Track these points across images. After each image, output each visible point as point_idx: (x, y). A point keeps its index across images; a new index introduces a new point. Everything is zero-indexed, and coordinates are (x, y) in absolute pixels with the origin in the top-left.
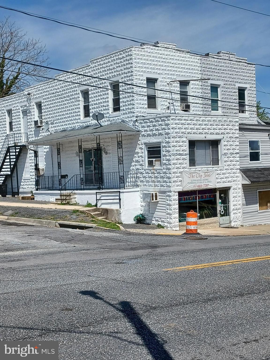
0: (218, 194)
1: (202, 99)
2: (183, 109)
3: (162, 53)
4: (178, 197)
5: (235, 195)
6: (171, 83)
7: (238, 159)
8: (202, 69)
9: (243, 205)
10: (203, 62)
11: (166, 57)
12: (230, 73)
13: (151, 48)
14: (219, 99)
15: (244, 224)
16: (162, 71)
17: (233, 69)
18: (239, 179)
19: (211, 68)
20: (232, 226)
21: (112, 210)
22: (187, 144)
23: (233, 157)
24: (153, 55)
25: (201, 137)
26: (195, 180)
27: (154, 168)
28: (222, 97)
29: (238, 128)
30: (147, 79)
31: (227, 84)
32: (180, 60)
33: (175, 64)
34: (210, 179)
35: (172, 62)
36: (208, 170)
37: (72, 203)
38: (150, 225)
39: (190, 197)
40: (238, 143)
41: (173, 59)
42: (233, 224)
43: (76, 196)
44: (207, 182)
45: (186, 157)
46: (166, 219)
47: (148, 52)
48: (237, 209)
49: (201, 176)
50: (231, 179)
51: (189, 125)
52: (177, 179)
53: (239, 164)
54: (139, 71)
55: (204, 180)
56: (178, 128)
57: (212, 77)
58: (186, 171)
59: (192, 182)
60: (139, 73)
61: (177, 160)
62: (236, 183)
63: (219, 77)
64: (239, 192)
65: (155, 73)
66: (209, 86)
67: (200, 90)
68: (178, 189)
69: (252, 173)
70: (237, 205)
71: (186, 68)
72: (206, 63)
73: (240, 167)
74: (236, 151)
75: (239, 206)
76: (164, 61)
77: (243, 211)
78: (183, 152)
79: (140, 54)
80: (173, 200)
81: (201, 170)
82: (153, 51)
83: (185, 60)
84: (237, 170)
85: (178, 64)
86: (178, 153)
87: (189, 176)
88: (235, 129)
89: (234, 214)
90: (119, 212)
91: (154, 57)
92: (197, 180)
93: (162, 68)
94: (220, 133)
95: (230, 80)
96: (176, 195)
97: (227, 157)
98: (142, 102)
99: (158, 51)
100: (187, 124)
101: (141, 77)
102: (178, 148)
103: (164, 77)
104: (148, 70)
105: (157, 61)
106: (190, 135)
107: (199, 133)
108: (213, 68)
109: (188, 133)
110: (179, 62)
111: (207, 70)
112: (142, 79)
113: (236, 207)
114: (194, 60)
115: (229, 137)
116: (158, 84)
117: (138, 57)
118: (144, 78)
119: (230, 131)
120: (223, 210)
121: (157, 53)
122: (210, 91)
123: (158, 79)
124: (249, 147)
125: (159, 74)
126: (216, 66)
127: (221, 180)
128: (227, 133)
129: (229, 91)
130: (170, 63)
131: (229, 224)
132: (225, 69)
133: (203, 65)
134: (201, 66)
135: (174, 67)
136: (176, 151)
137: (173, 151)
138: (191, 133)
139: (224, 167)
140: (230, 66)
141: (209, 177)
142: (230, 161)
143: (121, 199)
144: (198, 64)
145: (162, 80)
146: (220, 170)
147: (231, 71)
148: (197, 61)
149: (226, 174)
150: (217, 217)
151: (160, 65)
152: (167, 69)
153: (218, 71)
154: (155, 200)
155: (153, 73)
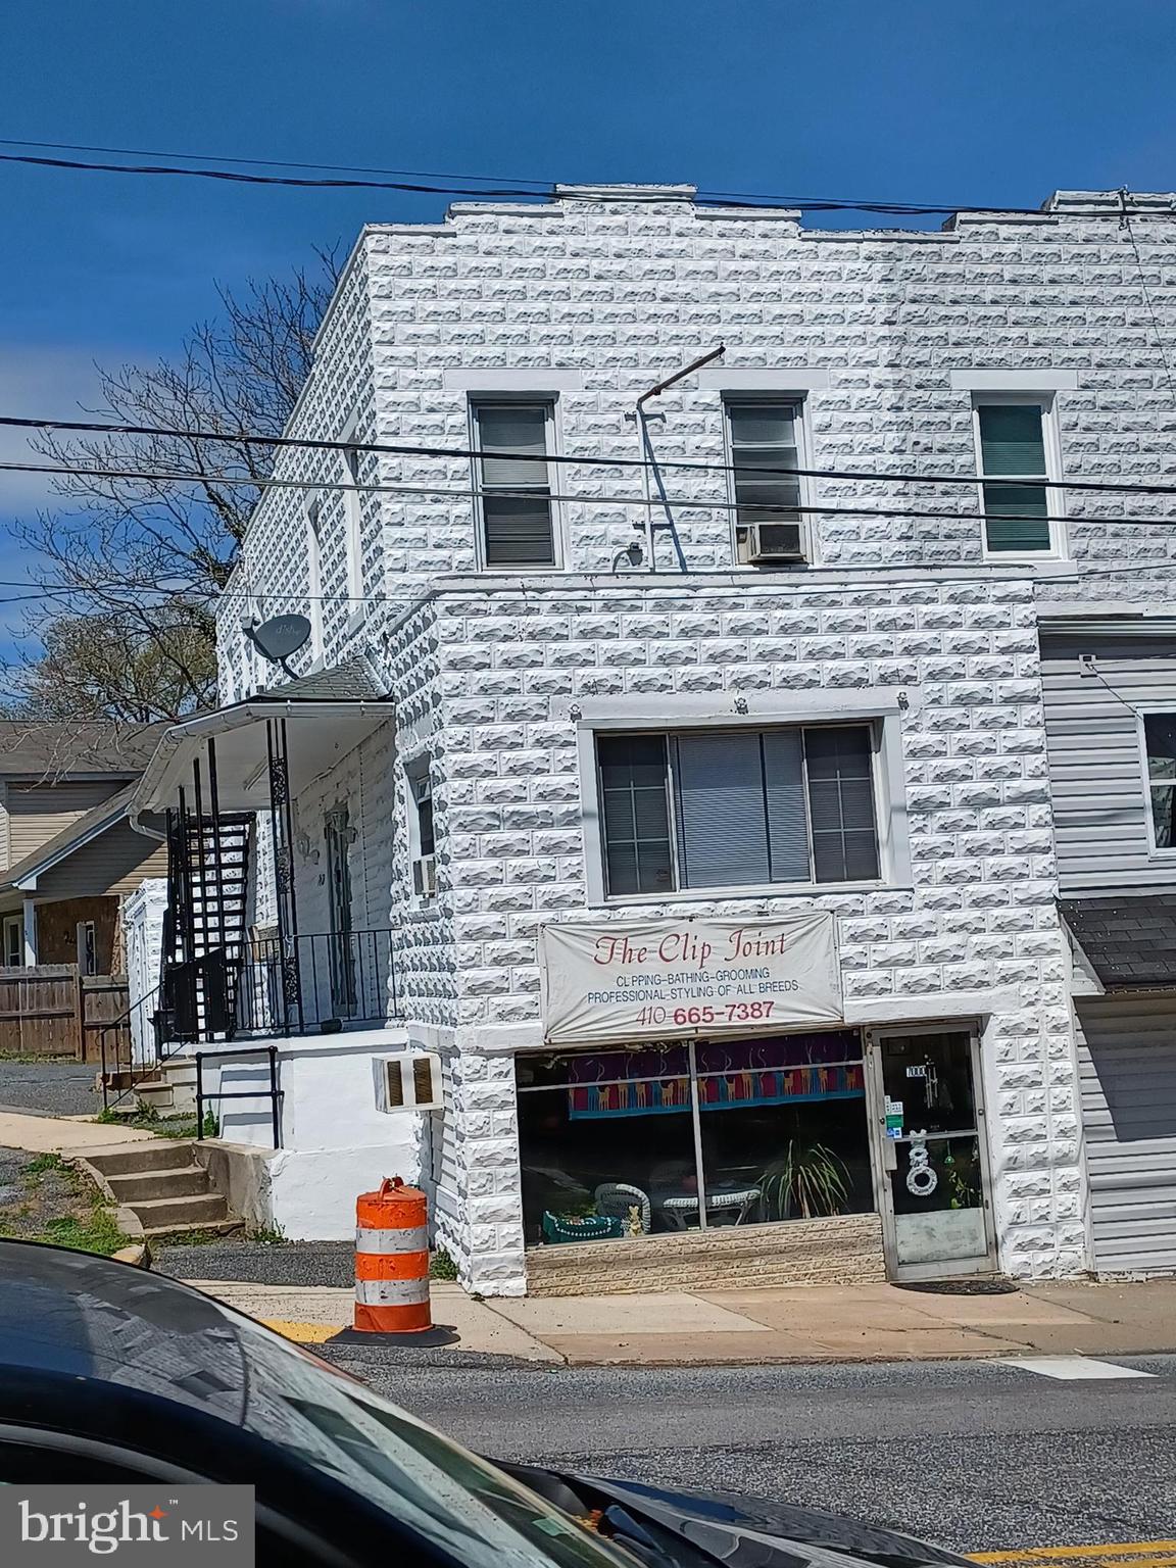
0: (873, 1064)
1: (900, 484)
2: (753, 556)
3: (587, 245)
4: (510, 1083)
5: (1026, 1069)
6: (645, 408)
7: (1042, 836)
8: (902, 313)
9: (1086, 1128)
10: (910, 267)
11: (619, 265)
12: (1132, 314)
13: (502, 227)
14: (1053, 474)
15: (1104, 1266)
16: (588, 349)
17: (1157, 292)
18: (1049, 964)
19: (975, 300)
20: (1001, 1278)
21: (242, 1160)
22: (585, 753)
23: (992, 826)
24: (517, 263)
26: (655, 980)
28: (1065, 463)
29: (1030, 636)
30: (471, 402)
32: (722, 274)
34: (780, 968)
35: (663, 288)
36: (761, 914)
41: (670, 274)
42: (1010, 1262)
44: (755, 989)
45: (574, 833)
47: (482, 248)
48: (1041, 1163)
49: (698, 954)
50: (980, 964)
51: (595, 641)
52: (500, 971)
53: (1051, 868)
54: (415, 360)
55: (734, 975)
56: (499, 661)
57: (978, 354)
58: (572, 921)
59: (622, 989)
60: (412, 374)
61: (493, 853)
62: (1028, 989)
63: (1039, 350)
64: (1053, 1050)
65: (531, 363)
66: (958, 406)
67: (889, 434)
68: (513, 1033)
69: (1161, 923)
70: (1039, 1137)
71: (770, 318)
72: (933, 272)
73: (1061, 890)
74: (1015, 783)
75: (1064, 1145)
76: (599, 290)
77: (1092, 1178)
78: (544, 807)
79: (420, 265)
80: (469, 1101)
81: (703, 916)
82: (516, 243)
83: (766, 269)
84: (1031, 904)
85: (705, 296)
86: (506, 815)
87: (594, 951)
88: (1003, 644)
89: (1016, 1193)
90: (264, 1171)
91: (526, 274)
92: (671, 979)
93: (588, 333)
94: (873, 676)
95: (1137, 355)
96: (497, 1070)
97: (936, 826)
98: (436, 533)
99: (556, 241)
100: (576, 632)
101: (426, 395)
102: (504, 782)
103: (602, 377)
104: (477, 351)
105: (551, 297)
106: (602, 698)
107: (687, 686)
108: (988, 297)
109: (591, 688)
110: (713, 287)
111: (943, 311)
112: (436, 402)
113: (1037, 1147)
114: (836, 264)
115: (949, 698)
116: (564, 422)
117: (407, 284)
118: (449, 400)
119: (958, 658)
120: (923, 1168)
121: (547, 253)
122: (967, 435)
123: (561, 393)
124: (1148, 755)
125: (561, 365)
126: (1014, 282)
127: (885, 974)
128: (932, 676)
129: (1123, 425)
130: (650, 298)
131: (983, 1260)
132: (1089, 292)
133: (910, 288)
134: (893, 295)
135: (681, 319)
136: (489, 799)
137: (465, 803)
138: (613, 689)
139: (912, 890)
140: (1129, 273)
141: (778, 960)
142: (963, 850)
143: (282, 1093)
144: (869, 284)
145: (588, 401)
146: (878, 910)
147: (1138, 305)
148: (855, 266)
149: (935, 934)
150: (873, 1211)
151: (573, 315)
152: (623, 334)
153: (1034, 312)
154: (417, 1102)
155: (520, 366)
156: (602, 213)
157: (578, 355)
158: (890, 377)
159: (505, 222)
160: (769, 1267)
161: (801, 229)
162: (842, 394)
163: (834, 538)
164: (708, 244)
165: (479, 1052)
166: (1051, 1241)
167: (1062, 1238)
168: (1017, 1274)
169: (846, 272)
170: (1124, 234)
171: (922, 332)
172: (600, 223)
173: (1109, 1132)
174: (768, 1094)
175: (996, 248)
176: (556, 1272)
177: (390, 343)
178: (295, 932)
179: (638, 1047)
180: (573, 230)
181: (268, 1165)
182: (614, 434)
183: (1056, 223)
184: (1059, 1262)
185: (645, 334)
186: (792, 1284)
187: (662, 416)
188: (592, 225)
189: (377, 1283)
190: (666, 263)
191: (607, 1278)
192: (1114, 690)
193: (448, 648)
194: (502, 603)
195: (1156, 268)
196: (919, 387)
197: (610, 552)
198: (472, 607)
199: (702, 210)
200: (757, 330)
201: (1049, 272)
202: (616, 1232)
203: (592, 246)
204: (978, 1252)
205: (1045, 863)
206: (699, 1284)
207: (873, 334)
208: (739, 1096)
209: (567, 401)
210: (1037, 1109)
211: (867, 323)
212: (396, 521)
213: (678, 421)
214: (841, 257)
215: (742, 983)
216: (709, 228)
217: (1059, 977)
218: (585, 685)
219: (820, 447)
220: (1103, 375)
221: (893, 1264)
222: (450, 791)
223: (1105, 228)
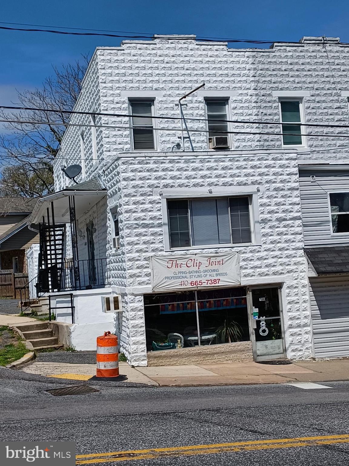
0: (249, 297)
1: (257, 125)
2: (214, 146)
3: (164, 53)
4: (142, 303)
5: (295, 298)
6: (181, 102)
7: (299, 229)
8: (258, 73)
9: (313, 316)
10: (260, 60)
11: (173, 59)
12: (326, 74)
13: (138, 48)
15: (317, 356)
16: (164, 84)
17: (333, 67)
18: (301, 267)
19: (280, 70)
20: (287, 360)
21: (63, 327)
22: (164, 205)
23: (285, 227)
24: (143, 58)
25: (202, 192)
26: (185, 273)
28: (306, 118)
29: (296, 170)
30: (129, 100)
31: (318, 95)
32: (204, 62)
33: (194, 69)
34: (222, 269)
35: (187, 66)
36: (216, 253)
37: (39, 313)
40: (297, 200)
41: (189, 62)
42: (290, 355)
44: (215, 275)
45: (161, 229)
47: (132, 54)
48: (299, 326)
49: (198, 265)
50: (281, 268)
51: (167, 172)
52: (139, 270)
53: (302, 239)
54: (112, 88)
55: (208, 271)
56: (138, 178)
57: (281, 86)
58: (160, 255)
59: (175, 276)
60: (111, 92)
61: (136, 235)
62: (295, 275)
63: (299, 84)
64: (302, 293)
65: (147, 89)
66: (275, 101)
67: (254, 110)
68: (143, 289)
69: (335, 255)
70: (298, 318)
71: (218, 75)
72: (267, 61)
73: (305, 246)
74: (291, 214)
75: (306, 321)
76: (167, 66)
77: (314, 330)
78: (151, 222)
79: (113, 59)
80: (130, 309)
81: (199, 254)
82: (142, 52)
83: (217, 60)
84: (296, 250)
85: (199, 68)
86: (140, 224)
87: (167, 264)
88: (288, 172)
89: (292, 335)
90: (69, 330)
91: (145, 62)
92: (190, 272)
93: (164, 80)
94: (249, 182)
95: (328, 86)
96: (138, 300)
97: (268, 227)
98: (119, 140)
99: (154, 52)
100: (161, 169)
101: (116, 98)
102: (140, 214)
103: (168, 93)
104: (131, 85)
105: (153, 69)
106: (169, 189)
107: (194, 185)
108: (283, 69)
109: (166, 186)
110: (201, 66)
111: (270, 73)
112: (119, 100)
114: (238, 59)
115: (272, 188)
116: (157, 106)
117: (110, 65)
118: (122, 100)
119: (275, 177)
120: (264, 328)
121: (151, 55)
122: (277, 110)
123: (156, 98)
124: (331, 205)
125: (156, 89)
126: (291, 64)
127: (253, 271)
128: (267, 182)
129: (323, 107)
130: (182, 69)
131: (282, 354)
132: (314, 67)
133: (260, 66)
134: (255, 68)
135: (192, 75)
136: (135, 219)
137: (128, 221)
138: (172, 187)
139: (261, 246)
140: (325, 61)
141: (221, 266)
142: (276, 234)
143: (74, 307)
144: (248, 65)
145: (164, 100)
146: (251, 252)
147: (328, 71)
148: (244, 59)
149: (268, 259)
150: (249, 340)
151: (160, 74)
152: (175, 80)
153: (297, 73)
154: (115, 309)
155: (144, 89)
156: (168, 43)
157: (161, 86)
158: (254, 93)
159: (139, 46)
160: (219, 357)
161: (227, 48)
162: (240, 98)
163: (238, 141)
164: (200, 53)
165: (132, 294)
166: (302, 349)
167: (305, 348)
168: (292, 358)
169: (241, 61)
170: (324, 50)
171: (264, 79)
172: (168, 46)
173: (319, 317)
174: (218, 306)
175: (286, 54)
176: (156, 359)
177: (105, 83)
178: (78, 259)
179: (180, 293)
180: (159, 49)
181: (70, 328)
182: (172, 110)
183: (303, 46)
184: (304, 355)
185: (181, 80)
186: (226, 362)
187: (186, 105)
188: (165, 47)
189: (103, 362)
190: (187, 59)
191: (171, 361)
192: (321, 186)
193: (123, 174)
194: (139, 161)
195: (333, 60)
196: (263, 96)
197: (171, 146)
198: (130, 162)
199: (198, 43)
200: (215, 79)
201: (301, 61)
202: (174, 347)
203: (165, 53)
204: (280, 352)
205: (300, 238)
206: (198, 362)
207: (249, 80)
208: (210, 307)
209: (158, 100)
210: (298, 310)
211: (247, 76)
212: (107, 136)
213: (191, 106)
214: (240, 56)
215: (211, 273)
216: (200, 48)
217: (304, 271)
218: (164, 185)
219: (234, 114)
220: (318, 92)
221: (255, 356)
222: (124, 217)
223: (318, 48)
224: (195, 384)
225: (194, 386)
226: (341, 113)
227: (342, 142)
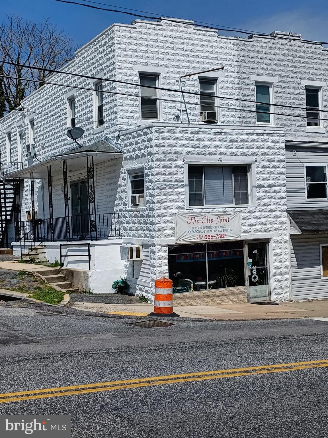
0: (246, 250)
2: (205, 120)
3: (168, 34)
4: (167, 253)
5: (278, 251)
6: (182, 79)
7: (284, 195)
8: (240, 59)
9: (292, 266)
10: (242, 47)
11: (175, 40)
12: (291, 64)
13: (148, 27)
14: (271, 102)
15: (294, 298)
16: (168, 62)
17: (296, 59)
18: (284, 226)
19: (257, 57)
20: (272, 301)
21: (78, 272)
22: (186, 170)
23: (274, 192)
24: (151, 37)
25: (214, 160)
26: (200, 228)
27: (138, 208)
28: (275, 101)
29: (283, 145)
30: (139, 74)
31: (284, 82)
32: (199, 45)
33: (191, 51)
35: (186, 47)
36: (224, 212)
37: (37, 261)
38: (132, 297)
39: (197, 254)
40: (283, 170)
41: (187, 44)
42: (274, 298)
43: (45, 250)
44: (222, 231)
45: (183, 190)
46: (150, 288)
47: (143, 33)
48: (281, 274)
49: (210, 222)
50: (270, 226)
51: (189, 141)
52: (165, 225)
53: (286, 203)
54: (126, 61)
55: (218, 227)
56: (167, 145)
57: (257, 71)
58: (182, 212)
59: (193, 230)
60: (125, 65)
61: (165, 195)
62: (280, 232)
63: (270, 71)
64: (285, 247)
65: (154, 65)
66: (252, 84)
67: (236, 90)
68: (168, 241)
69: (309, 217)
70: (281, 268)
71: (210, 58)
72: (247, 49)
73: (288, 208)
74: (279, 182)
75: (286, 270)
76: (171, 46)
77: (293, 278)
78: (176, 183)
79: (128, 36)
80: (157, 258)
81: (211, 212)
82: (152, 32)
83: (210, 45)
84: (281, 211)
85: (195, 50)
86: (168, 185)
87: (187, 220)
88: (278, 147)
89: (276, 281)
90: (87, 275)
91: (153, 41)
92: (204, 228)
93: (168, 58)
94: (250, 153)
95: (291, 75)
96: (164, 250)
97: (262, 191)
98: (131, 109)
99: (161, 32)
100: (185, 138)
101: (129, 71)
102: (167, 176)
103: (171, 70)
104: (141, 60)
105: (159, 47)
106: (190, 156)
107: (209, 154)
108: (259, 57)
109: (188, 153)
110: (197, 48)
111: (249, 60)
112: (131, 73)
113: (280, 270)
114: (225, 45)
115: (266, 160)
116: (162, 81)
117: (125, 40)
118: (134, 73)
119: (268, 150)
120: (255, 275)
121: (158, 35)
122: (254, 92)
123: (161, 73)
124: (306, 176)
125: (161, 66)
126: (265, 53)
127: (250, 227)
128: (262, 154)
129: (288, 92)
130: (183, 50)
131: (267, 297)
132: (282, 58)
133: (242, 53)
134: (239, 54)
135: (190, 56)
136: (164, 181)
137: (158, 181)
138: (193, 154)
139: (256, 207)
140: (290, 54)
141: (227, 224)
142: (267, 198)
143: (91, 255)
144: (233, 51)
145: (167, 76)
146: (249, 212)
147: (292, 62)
148: (230, 46)
149: (261, 218)
150: (244, 285)
151: (164, 53)
152: (176, 59)
153: (270, 62)
154: (137, 258)
155: (151, 65)
156: (172, 26)
157: (165, 64)
158: (237, 76)
159: (148, 26)
160: (223, 299)
161: (218, 35)
162: (226, 79)
163: (223, 116)
164: (196, 37)
165: (160, 245)
166: (282, 292)
167: (284, 292)
168: (275, 300)
169: (228, 47)
170: (290, 44)
171: (245, 64)
172: (171, 28)
173: (296, 267)
174: (220, 257)
175: (262, 44)
177: (120, 56)
178: (95, 213)
179: (193, 245)
180: (165, 30)
181: (88, 274)
182: (173, 85)
183: (275, 39)
184: (284, 297)
185: (181, 59)
186: (228, 303)
187: (185, 82)
188: (169, 29)
190: (186, 41)
191: (188, 302)
192: (300, 160)
193: (155, 141)
194: (168, 130)
195: (296, 53)
196: (244, 79)
197: (172, 117)
198: (161, 131)
199: (195, 28)
200: (207, 61)
201: (273, 52)
202: (188, 291)
203: (169, 34)
204: (266, 295)
205: (285, 202)
206: (207, 303)
207: (234, 64)
208: (213, 257)
209: (163, 76)
210: (281, 261)
211: (232, 61)
212: (121, 105)
213: (188, 83)
214: (227, 43)
215: (219, 229)
216: (197, 33)
217: (286, 229)
218: (186, 152)
219: (221, 93)
220: (284, 79)
221: (249, 298)
222: (155, 178)
223: (286, 42)
224: (243, 319)
225: (243, 320)
226: (300, 99)
227: (300, 123)
